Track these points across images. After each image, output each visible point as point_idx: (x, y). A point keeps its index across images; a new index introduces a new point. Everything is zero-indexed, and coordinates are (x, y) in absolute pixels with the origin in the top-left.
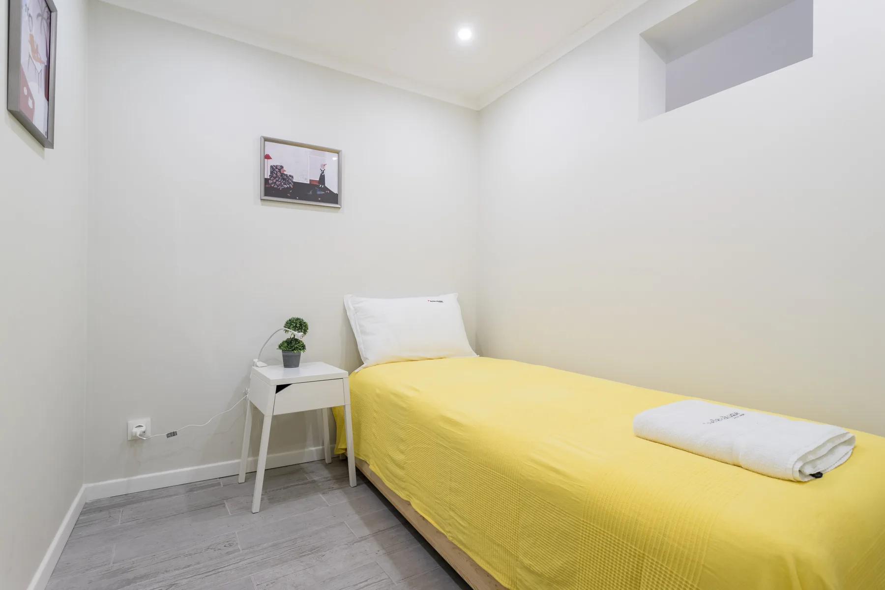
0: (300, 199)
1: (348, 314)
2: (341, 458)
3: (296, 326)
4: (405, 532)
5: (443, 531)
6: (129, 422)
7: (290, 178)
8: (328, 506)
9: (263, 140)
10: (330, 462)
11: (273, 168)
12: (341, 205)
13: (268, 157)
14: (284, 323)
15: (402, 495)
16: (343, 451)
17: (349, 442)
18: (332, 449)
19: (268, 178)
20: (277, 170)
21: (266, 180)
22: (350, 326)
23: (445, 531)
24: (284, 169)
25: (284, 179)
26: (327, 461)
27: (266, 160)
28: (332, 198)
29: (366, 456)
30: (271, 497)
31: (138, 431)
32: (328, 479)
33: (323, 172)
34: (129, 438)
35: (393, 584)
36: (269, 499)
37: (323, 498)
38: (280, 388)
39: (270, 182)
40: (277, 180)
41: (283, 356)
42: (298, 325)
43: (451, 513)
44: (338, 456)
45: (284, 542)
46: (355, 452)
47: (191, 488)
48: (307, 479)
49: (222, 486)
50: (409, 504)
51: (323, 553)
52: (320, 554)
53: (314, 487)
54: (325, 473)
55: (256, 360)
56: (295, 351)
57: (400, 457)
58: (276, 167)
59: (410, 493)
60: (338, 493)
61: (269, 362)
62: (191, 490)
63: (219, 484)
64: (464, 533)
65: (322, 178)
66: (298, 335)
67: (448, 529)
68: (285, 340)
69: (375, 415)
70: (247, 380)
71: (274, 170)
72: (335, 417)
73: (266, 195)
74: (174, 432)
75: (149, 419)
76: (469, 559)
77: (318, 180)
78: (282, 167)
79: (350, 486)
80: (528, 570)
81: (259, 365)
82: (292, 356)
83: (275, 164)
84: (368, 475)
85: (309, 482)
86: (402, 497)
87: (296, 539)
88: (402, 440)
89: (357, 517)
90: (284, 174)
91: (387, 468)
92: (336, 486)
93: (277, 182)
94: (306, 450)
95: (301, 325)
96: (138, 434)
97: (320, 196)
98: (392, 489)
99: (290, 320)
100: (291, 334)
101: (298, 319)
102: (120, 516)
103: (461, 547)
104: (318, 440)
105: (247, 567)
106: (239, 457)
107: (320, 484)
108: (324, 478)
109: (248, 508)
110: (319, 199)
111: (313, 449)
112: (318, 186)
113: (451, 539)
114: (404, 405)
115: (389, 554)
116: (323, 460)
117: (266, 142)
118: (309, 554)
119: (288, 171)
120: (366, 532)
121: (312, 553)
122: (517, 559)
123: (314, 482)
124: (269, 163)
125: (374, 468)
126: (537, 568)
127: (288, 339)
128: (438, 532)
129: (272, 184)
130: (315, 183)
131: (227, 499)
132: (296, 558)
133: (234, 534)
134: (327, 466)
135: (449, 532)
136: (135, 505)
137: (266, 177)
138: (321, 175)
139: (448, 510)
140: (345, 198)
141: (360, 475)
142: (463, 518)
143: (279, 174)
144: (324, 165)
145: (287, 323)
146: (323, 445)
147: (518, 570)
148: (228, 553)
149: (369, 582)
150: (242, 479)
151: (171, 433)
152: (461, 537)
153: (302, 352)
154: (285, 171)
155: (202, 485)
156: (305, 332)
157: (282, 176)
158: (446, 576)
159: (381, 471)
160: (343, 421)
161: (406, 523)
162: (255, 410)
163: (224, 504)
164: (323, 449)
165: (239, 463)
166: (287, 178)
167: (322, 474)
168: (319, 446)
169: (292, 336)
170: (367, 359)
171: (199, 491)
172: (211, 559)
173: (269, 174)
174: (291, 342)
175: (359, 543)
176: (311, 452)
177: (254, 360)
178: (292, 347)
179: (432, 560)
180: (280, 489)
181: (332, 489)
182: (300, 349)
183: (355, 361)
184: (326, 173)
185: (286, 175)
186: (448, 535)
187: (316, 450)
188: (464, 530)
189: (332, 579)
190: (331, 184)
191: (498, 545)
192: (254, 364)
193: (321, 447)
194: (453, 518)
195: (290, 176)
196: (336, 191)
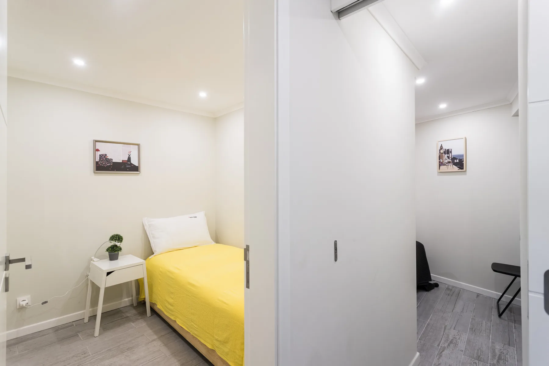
0: (116, 171)
1: (145, 228)
2: (142, 302)
3: (116, 239)
4: (174, 334)
5: (189, 331)
6: (18, 299)
7: (111, 160)
8: (136, 328)
9: (95, 142)
10: (136, 305)
11: (101, 156)
12: (140, 172)
13: (98, 150)
14: (109, 238)
15: (172, 318)
16: (144, 299)
17: (146, 295)
18: (138, 298)
19: (98, 161)
20: (103, 157)
21: (97, 163)
22: (147, 235)
23: (189, 330)
24: (107, 155)
25: (107, 161)
26: (134, 305)
27: (97, 152)
28: (135, 169)
29: (155, 301)
30: (104, 328)
31: (24, 303)
32: (136, 314)
33: (130, 156)
34: (18, 307)
35: (167, 357)
36: (103, 329)
37: (133, 325)
38: (108, 274)
39: (99, 163)
40: (103, 162)
41: (109, 255)
42: (117, 239)
43: (193, 324)
44: (141, 302)
45: (113, 348)
46: (150, 300)
47: (56, 329)
48: (124, 316)
49: (75, 326)
50: (175, 321)
51: (134, 350)
52: (132, 350)
53: (128, 320)
54: (134, 312)
55: (93, 258)
56: (116, 252)
57: (171, 301)
58: (103, 155)
59: (176, 317)
60: (141, 321)
61: (101, 258)
62: (57, 331)
63: (73, 325)
64: (197, 331)
65: (129, 159)
66: (118, 244)
67: (191, 330)
68: (110, 246)
69: (160, 281)
70: (88, 268)
71: (101, 157)
72: (139, 284)
73: (97, 170)
74: (46, 302)
75: (29, 296)
76: (199, 341)
77: (127, 160)
78: (106, 155)
79: (147, 316)
80: (217, 340)
81: (94, 260)
82: (114, 255)
83: (102, 154)
84: (157, 310)
85: (125, 318)
86: (173, 319)
87: (119, 345)
88: (172, 293)
89: (150, 331)
90: (107, 158)
91: (166, 307)
92: (139, 318)
93: (103, 163)
94: (123, 300)
95: (119, 238)
96: (24, 305)
97: (128, 168)
98: (168, 316)
99: (112, 236)
100: (113, 243)
101: (117, 235)
102: (17, 350)
103: (196, 337)
104: (129, 295)
105: (95, 362)
106: (85, 309)
107: (131, 318)
108: (133, 314)
109: (92, 335)
110: (128, 170)
111: (127, 299)
112: (127, 163)
113: (192, 334)
114: (173, 277)
115: (166, 345)
116: (132, 305)
117: (96, 143)
118: (127, 351)
119: (109, 157)
120: (155, 337)
121: (128, 350)
122: (213, 337)
123: (127, 317)
124: (98, 154)
125: (159, 307)
126: (219, 339)
127: (112, 246)
128: (188, 332)
129: (100, 164)
130: (126, 162)
131: (79, 332)
132: (120, 354)
133: (86, 348)
134: (135, 308)
135: (191, 331)
136: (24, 343)
137: (97, 161)
138: (129, 157)
139: (191, 322)
140: (142, 168)
141: (153, 311)
142: (196, 325)
143: (104, 159)
144: (130, 152)
145: (111, 238)
146: (132, 297)
147: (214, 341)
148: (84, 357)
149: (156, 358)
150: (86, 320)
151: (44, 302)
152: (196, 332)
153: (120, 252)
154: (108, 157)
155: (62, 327)
156: (121, 241)
157: (106, 159)
158: (191, 350)
159: (163, 308)
160: (143, 283)
161: (175, 331)
162: (93, 284)
163: (78, 335)
164: (132, 300)
165: (84, 313)
166: (109, 161)
167: (132, 312)
168: (130, 298)
169: (114, 244)
170: (155, 251)
171: (61, 330)
172: (76, 361)
173: (99, 159)
174: (113, 248)
175: (151, 343)
176: (126, 301)
177: (92, 258)
178: (114, 250)
179: (186, 345)
180: (109, 323)
181: (138, 319)
182: (119, 251)
183: (149, 252)
184: (131, 156)
185: (109, 159)
186: (191, 332)
187: (128, 300)
188: (197, 329)
189: (138, 360)
190: (134, 162)
191: (208, 333)
192: (92, 260)
193: (131, 298)
194: (193, 325)
195: (111, 159)
196: (137, 165)
